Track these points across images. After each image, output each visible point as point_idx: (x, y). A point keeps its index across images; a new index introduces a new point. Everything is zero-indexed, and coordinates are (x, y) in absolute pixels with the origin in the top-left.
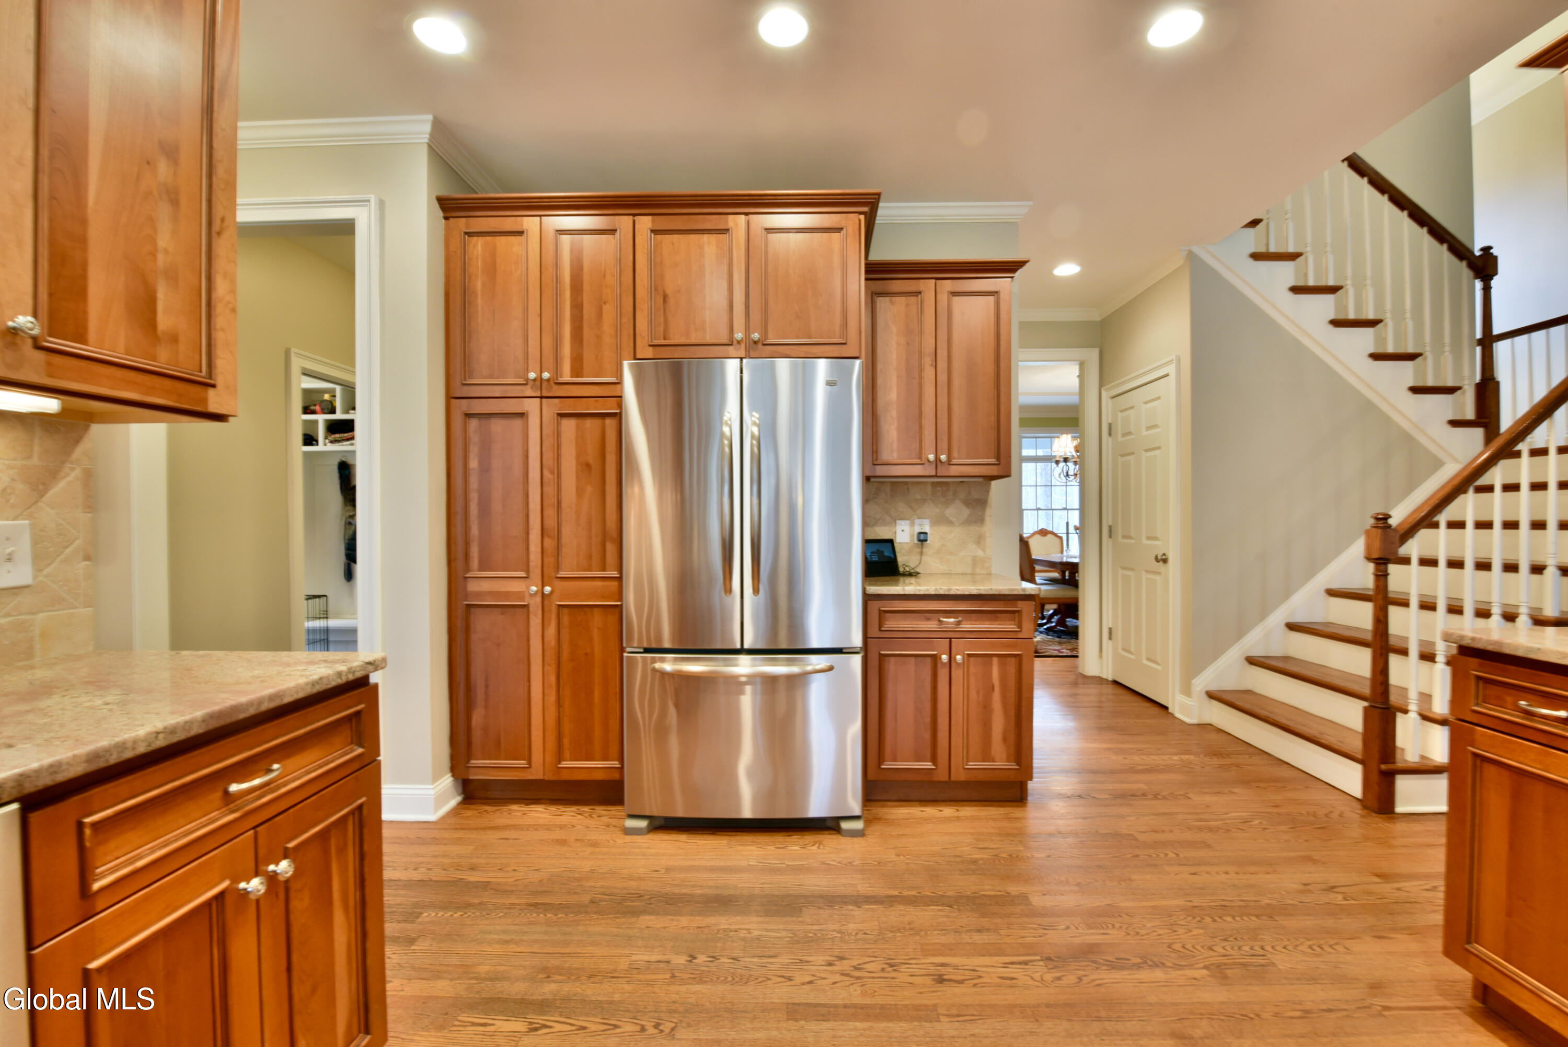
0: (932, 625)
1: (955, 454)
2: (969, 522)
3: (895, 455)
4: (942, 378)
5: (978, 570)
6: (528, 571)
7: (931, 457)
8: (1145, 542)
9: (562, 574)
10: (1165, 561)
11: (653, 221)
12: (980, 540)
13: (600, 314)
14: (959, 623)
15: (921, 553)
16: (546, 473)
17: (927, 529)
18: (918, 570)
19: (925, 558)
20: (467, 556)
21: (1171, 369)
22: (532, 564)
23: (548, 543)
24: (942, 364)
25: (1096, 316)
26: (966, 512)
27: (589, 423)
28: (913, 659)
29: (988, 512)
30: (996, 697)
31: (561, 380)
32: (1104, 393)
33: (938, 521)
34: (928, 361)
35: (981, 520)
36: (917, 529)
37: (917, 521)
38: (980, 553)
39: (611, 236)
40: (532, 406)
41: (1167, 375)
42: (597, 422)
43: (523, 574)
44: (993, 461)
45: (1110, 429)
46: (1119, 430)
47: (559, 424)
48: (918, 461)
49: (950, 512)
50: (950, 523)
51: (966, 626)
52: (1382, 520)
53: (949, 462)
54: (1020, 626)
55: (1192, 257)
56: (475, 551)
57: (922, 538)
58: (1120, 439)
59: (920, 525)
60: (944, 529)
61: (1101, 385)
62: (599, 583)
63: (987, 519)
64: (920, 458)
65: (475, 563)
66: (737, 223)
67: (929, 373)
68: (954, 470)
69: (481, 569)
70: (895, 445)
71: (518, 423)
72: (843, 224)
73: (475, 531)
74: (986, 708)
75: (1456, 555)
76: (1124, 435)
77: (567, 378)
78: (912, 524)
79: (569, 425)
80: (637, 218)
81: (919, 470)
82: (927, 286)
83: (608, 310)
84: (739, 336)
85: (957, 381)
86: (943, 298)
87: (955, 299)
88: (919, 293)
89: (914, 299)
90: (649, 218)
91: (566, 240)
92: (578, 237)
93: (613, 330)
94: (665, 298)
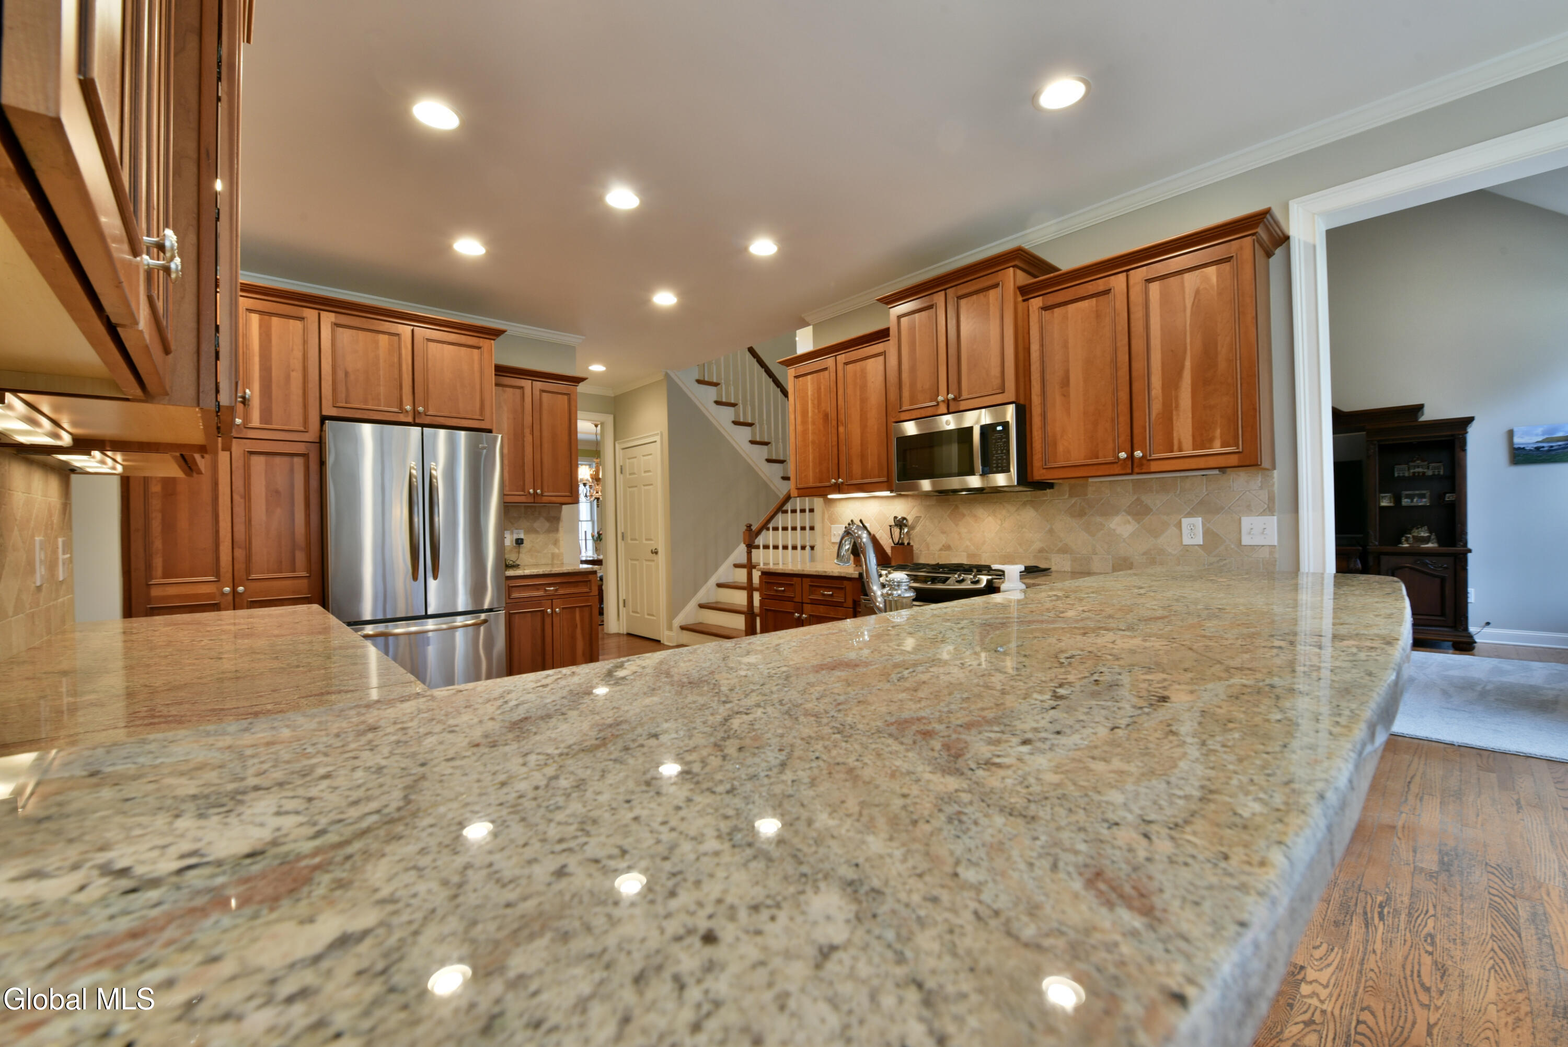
0: (541, 593)
1: (546, 489)
2: (549, 531)
3: (507, 489)
4: (537, 442)
5: (555, 562)
6: (218, 576)
7: (531, 491)
8: (645, 542)
9: (253, 576)
10: (656, 553)
11: (336, 317)
12: (556, 543)
13: (288, 378)
14: (556, 590)
15: (519, 552)
16: (236, 497)
17: (522, 536)
18: (518, 563)
19: (521, 555)
20: (149, 567)
21: (657, 438)
22: (222, 570)
23: (239, 553)
24: (537, 433)
25: (611, 393)
26: (547, 525)
27: (278, 460)
28: (529, 615)
29: (561, 524)
30: (579, 630)
31: (251, 425)
32: (617, 445)
33: (528, 531)
34: (527, 431)
35: (557, 530)
36: (515, 536)
37: (515, 531)
38: (556, 551)
39: (298, 322)
41: (654, 443)
42: (286, 459)
43: (212, 579)
44: (568, 494)
45: (621, 470)
46: (628, 471)
47: (249, 459)
48: (523, 493)
49: (537, 525)
50: (536, 532)
51: (561, 592)
52: (749, 527)
53: (542, 495)
54: (590, 589)
55: (667, 376)
56: (158, 562)
57: (519, 542)
58: (628, 476)
59: (518, 534)
60: (533, 536)
61: (615, 440)
62: (288, 583)
63: (560, 529)
64: (523, 490)
65: (157, 572)
66: (405, 330)
67: (528, 438)
68: (545, 499)
69: (165, 576)
70: (507, 483)
72: (481, 345)
73: (158, 544)
74: (573, 637)
76: (630, 474)
77: (256, 424)
78: (512, 533)
79: (258, 463)
80: (322, 312)
81: (523, 499)
82: (526, 383)
83: (297, 377)
84: (408, 408)
85: (546, 446)
86: (537, 393)
87: (544, 394)
88: (522, 388)
89: (518, 391)
90: (333, 314)
91: (255, 318)
92: (266, 317)
93: (300, 392)
94: (346, 374)
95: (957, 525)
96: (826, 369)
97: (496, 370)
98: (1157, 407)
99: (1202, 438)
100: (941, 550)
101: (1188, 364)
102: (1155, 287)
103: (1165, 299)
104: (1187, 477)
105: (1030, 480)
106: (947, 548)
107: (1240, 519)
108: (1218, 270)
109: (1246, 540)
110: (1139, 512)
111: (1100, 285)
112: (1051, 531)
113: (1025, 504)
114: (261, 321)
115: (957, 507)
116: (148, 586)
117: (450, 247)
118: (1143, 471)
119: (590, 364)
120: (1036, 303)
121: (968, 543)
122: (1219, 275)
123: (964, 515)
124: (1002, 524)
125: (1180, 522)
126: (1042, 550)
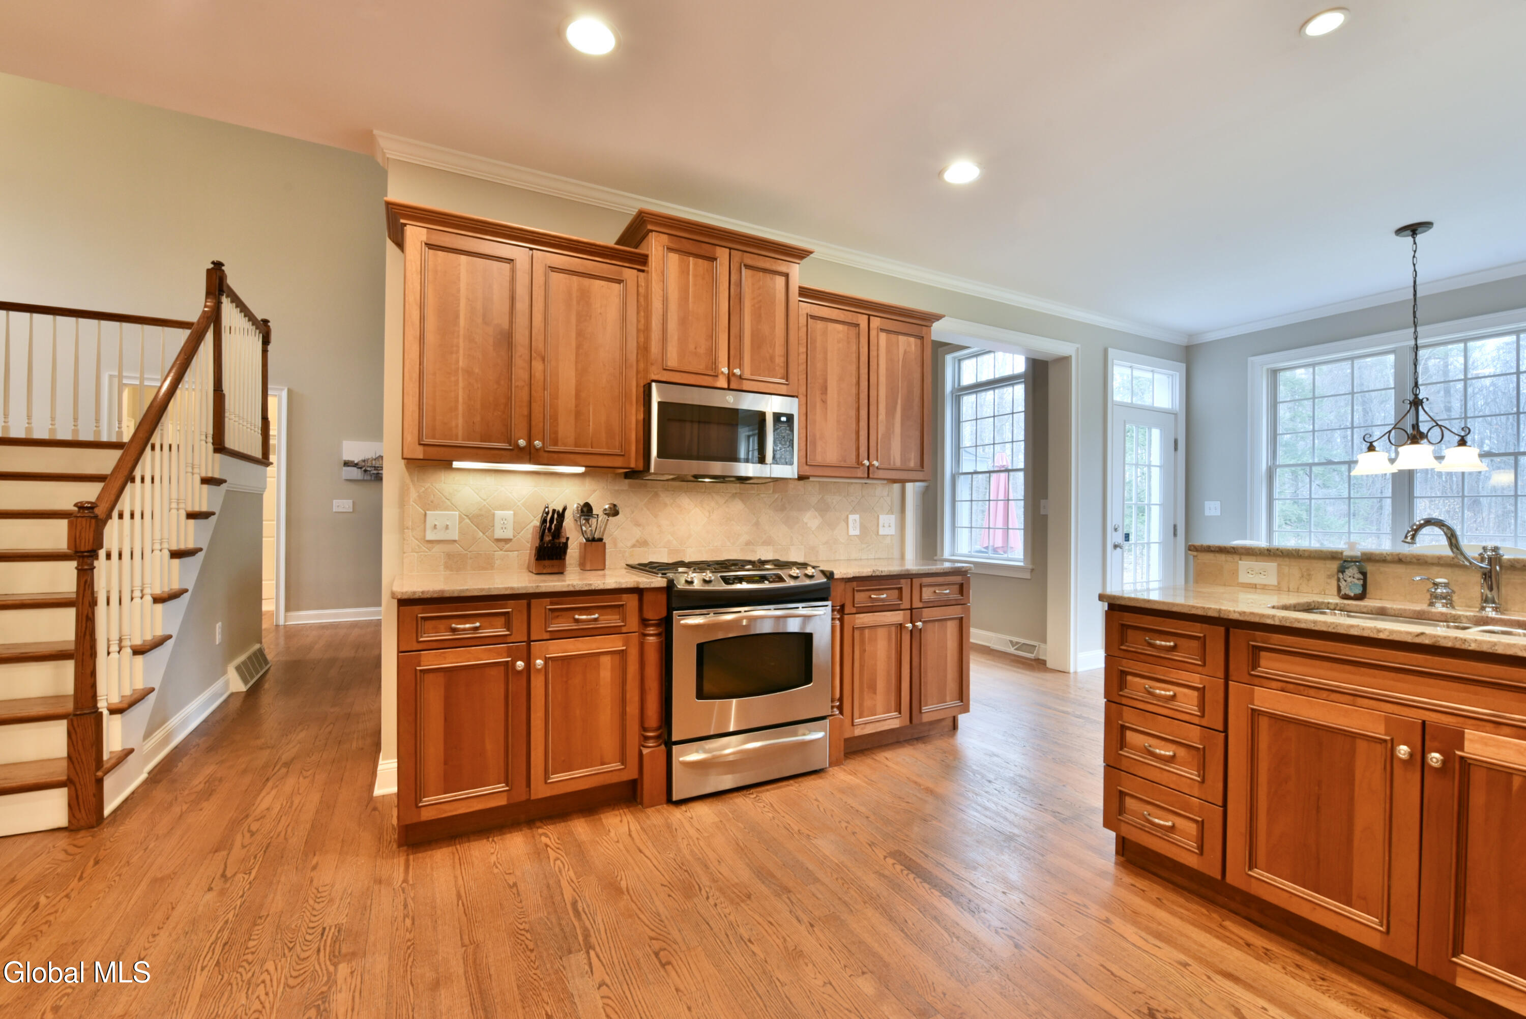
95: (656, 516)
99: (905, 457)
101: (899, 402)
102: (883, 336)
103: (888, 348)
104: (852, 483)
107: (878, 516)
108: (914, 341)
109: (881, 532)
110: (823, 509)
111: (853, 317)
120: (805, 308)
123: (666, 505)
124: (710, 516)
125: (847, 517)
126: (748, 543)
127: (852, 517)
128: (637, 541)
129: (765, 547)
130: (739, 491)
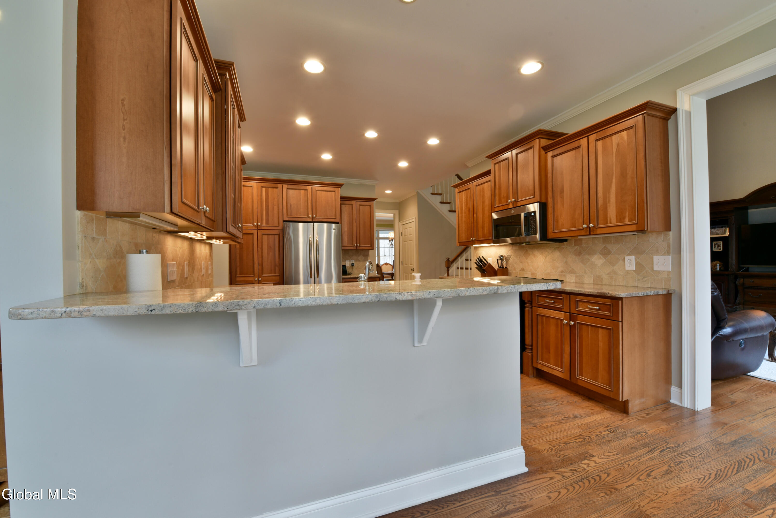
1: (361, 244)
2: (364, 260)
3: (347, 244)
4: (358, 225)
6: (254, 274)
7: (355, 245)
8: (410, 265)
9: (264, 275)
10: (414, 270)
11: (287, 186)
13: (273, 208)
15: (352, 269)
16: (259, 249)
17: (354, 262)
18: (352, 273)
19: (353, 270)
20: (236, 271)
21: (414, 220)
22: (255, 273)
23: (260, 267)
24: (358, 222)
25: (398, 201)
26: (363, 258)
27: (270, 236)
29: (369, 258)
31: (263, 225)
32: (400, 223)
33: (356, 260)
34: (354, 221)
35: (366, 259)
36: (351, 263)
37: (351, 260)
39: (276, 189)
40: (255, 232)
41: (413, 222)
42: (273, 236)
43: (252, 275)
44: (370, 246)
45: (401, 234)
46: (404, 234)
47: (262, 236)
48: (352, 246)
49: (359, 258)
50: (359, 261)
52: (448, 259)
53: (360, 246)
55: (418, 193)
56: (238, 270)
57: (353, 265)
58: (404, 237)
59: (352, 261)
60: (357, 262)
61: (399, 221)
62: (274, 277)
64: (353, 245)
65: (238, 272)
66: (309, 188)
67: (354, 224)
68: (361, 248)
69: (240, 274)
70: (347, 242)
71: (251, 236)
72: (335, 190)
73: (238, 264)
75: (467, 267)
76: (405, 236)
77: (264, 224)
79: (265, 237)
80: (283, 185)
81: (352, 248)
82: (354, 203)
83: (276, 208)
84: (310, 216)
85: (361, 226)
86: (358, 206)
87: (361, 206)
88: (352, 204)
89: (350, 206)
90: (286, 185)
91: (264, 189)
92: (267, 189)
93: (277, 213)
94: (291, 205)
95: (527, 259)
96: (469, 189)
97: (341, 199)
98: (600, 202)
99: (620, 217)
100: (520, 271)
101: (614, 180)
102: (600, 143)
103: (604, 148)
104: (628, 235)
105: (548, 238)
106: (523, 270)
107: (653, 257)
108: (627, 133)
109: (656, 268)
110: (606, 253)
111: (575, 144)
112: (566, 262)
113: (555, 249)
114: (266, 190)
115: (527, 251)
116: (236, 277)
117: (320, 157)
118: (594, 233)
119: (386, 190)
120: (550, 154)
121: (531, 268)
122: (628, 135)
123: (530, 254)
124: (545, 259)
125: (624, 259)
126: (562, 272)
127: (627, 258)
128: (521, 269)
129: (571, 274)
130: (557, 246)
